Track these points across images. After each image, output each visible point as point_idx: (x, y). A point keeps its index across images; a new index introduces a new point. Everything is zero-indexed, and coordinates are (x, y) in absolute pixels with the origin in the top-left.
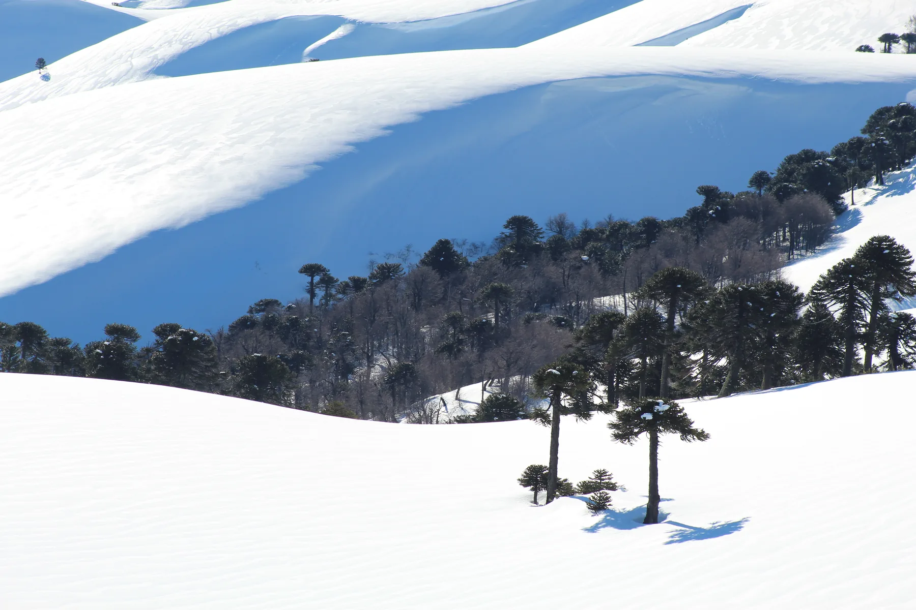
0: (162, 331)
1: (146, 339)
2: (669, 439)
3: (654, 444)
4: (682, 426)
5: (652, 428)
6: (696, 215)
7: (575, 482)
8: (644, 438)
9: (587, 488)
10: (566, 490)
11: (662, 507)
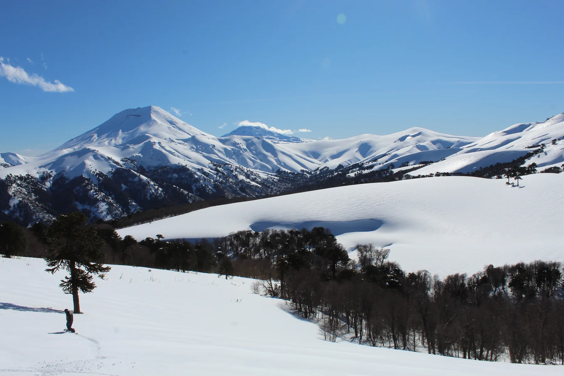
0: (472, 172)
1: (470, 173)
2: (519, 180)
3: (518, 180)
4: (520, 178)
5: (518, 179)
6: (512, 162)
7: (511, 183)
8: (517, 179)
9: (512, 184)
10: (509, 184)
11: (519, 185)
